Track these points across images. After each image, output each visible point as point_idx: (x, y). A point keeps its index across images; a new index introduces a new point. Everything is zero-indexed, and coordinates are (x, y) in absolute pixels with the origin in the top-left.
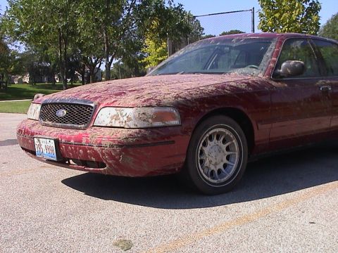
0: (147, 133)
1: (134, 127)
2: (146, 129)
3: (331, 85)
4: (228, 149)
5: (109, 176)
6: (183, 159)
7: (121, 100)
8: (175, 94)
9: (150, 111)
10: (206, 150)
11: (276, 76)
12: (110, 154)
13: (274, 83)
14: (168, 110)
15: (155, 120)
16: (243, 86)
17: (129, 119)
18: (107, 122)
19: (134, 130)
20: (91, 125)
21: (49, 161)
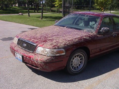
0: (53, 58)
1: (49, 56)
2: (53, 57)
3: (117, 34)
4: (81, 59)
6: (66, 65)
7: (45, 45)
8: (64, 43)
9: (55, 50)
10: (74, 61)
11: (99, 33)
12: (40, 65)
13: (98, 36)
14: (61, 49)
15: (57, 53)
16: (88, 38)
17: (48, 53)
18: (40, 53)
19: (49, 57)
20: (34, 52)
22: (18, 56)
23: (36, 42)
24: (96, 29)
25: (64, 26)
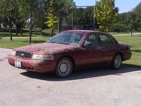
0: (45, 62)
2: (45, 60)
3: (102, 48)
4: (67, 66)
5: (35, 72)
6: (54, 68)
7: (39, 53)
8: (53, 52)
9: (46, 56)
10: (61, 66)
11: (83, 46)
12: (36, 66)
13: (82, 48)
14: (51, 56)
15: (48, 58)
16: (72, 49)
17: (41, 58)
18: (35, 58)
19: (42, 61)
20: (31, 59)
21: (18, 68)
22: (17, 63)
23: (32, 51)
24: (80, 44)
25: (54, 43)
